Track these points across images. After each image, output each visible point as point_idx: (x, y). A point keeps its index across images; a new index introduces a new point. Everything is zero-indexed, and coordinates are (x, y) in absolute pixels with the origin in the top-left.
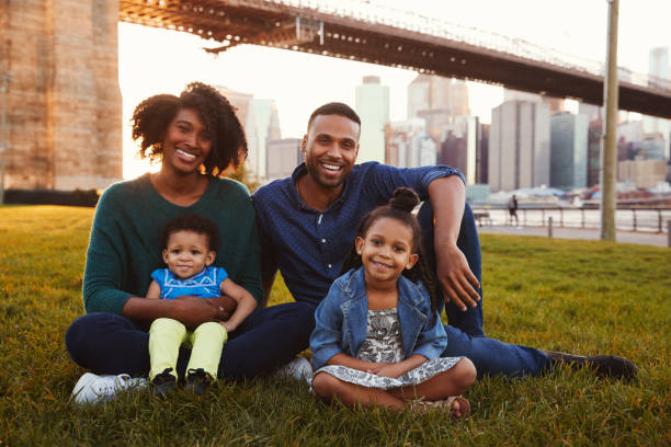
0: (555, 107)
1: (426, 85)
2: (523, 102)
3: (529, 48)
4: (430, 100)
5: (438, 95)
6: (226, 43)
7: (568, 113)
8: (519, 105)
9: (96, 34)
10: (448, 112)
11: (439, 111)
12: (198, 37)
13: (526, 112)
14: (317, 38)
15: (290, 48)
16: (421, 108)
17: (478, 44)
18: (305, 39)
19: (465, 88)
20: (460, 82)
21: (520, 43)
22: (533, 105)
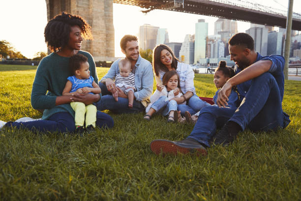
0: (270, 30)
1: (222, 22)
2: (258, 28)
3: (261, 7)
4: (223, 28)
5: (226, 26)
6: (149, 9)
7: (275, 31)
8: (256, 29)
9: (105, 7)
10: (229, 32)
11: (226, 32)
12: (140, 7)
13: (259, 31)
14: (182, 6)
15: (172, 10)
16: (219, 31)
17: (241, 6)
18: (177, 6)
19: (237, 24)
20: (234, 21)
21: (257, 6)
22: (262, 29)
